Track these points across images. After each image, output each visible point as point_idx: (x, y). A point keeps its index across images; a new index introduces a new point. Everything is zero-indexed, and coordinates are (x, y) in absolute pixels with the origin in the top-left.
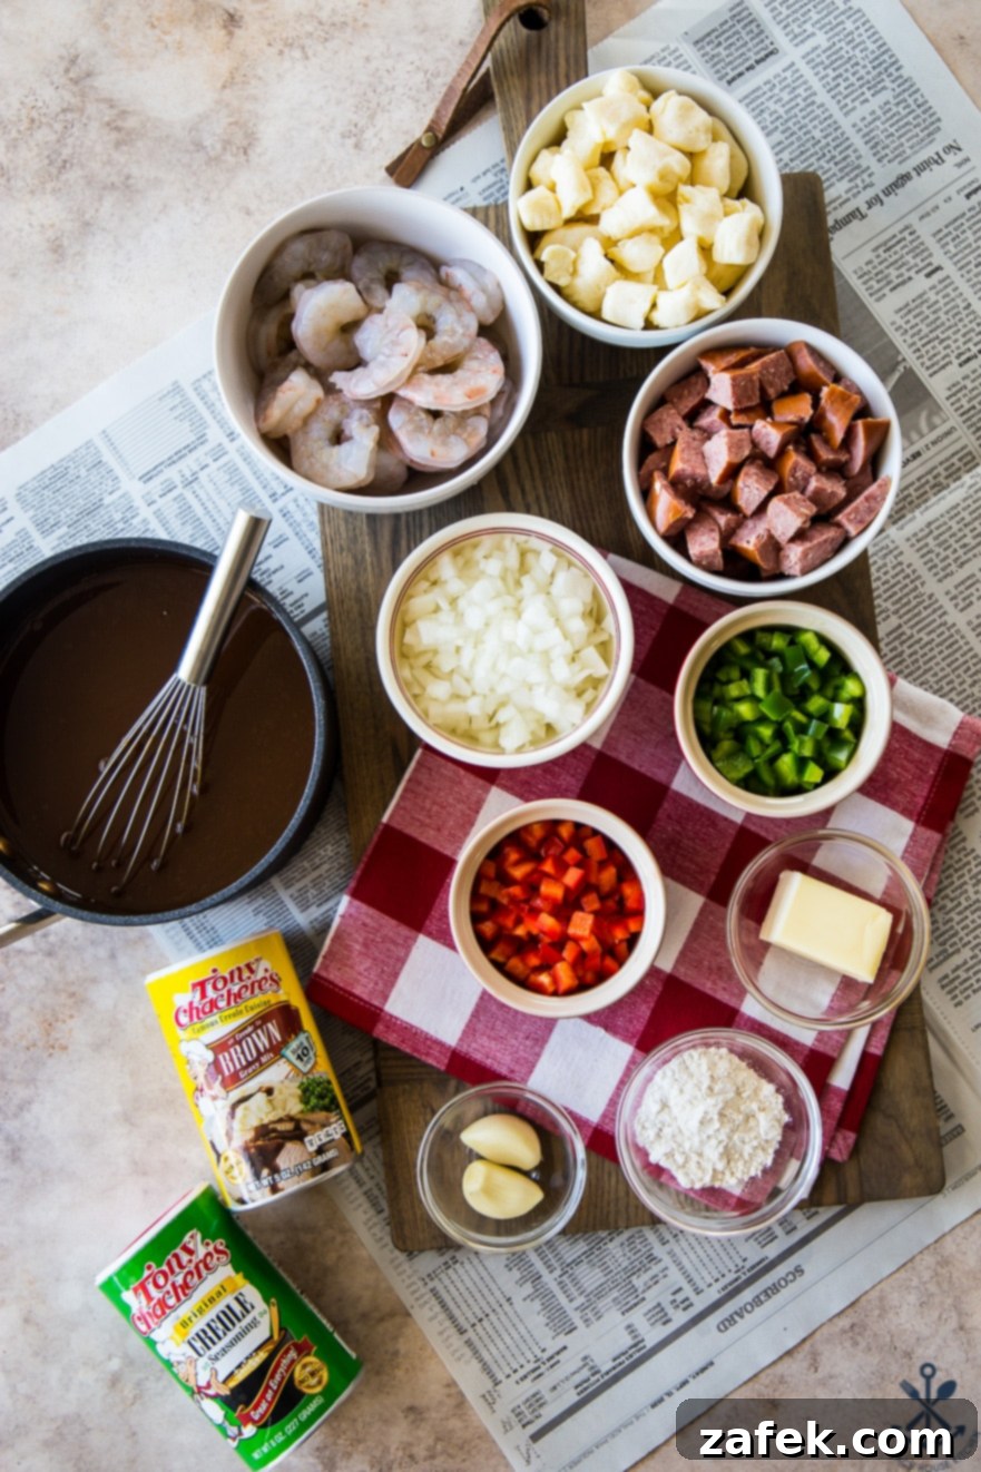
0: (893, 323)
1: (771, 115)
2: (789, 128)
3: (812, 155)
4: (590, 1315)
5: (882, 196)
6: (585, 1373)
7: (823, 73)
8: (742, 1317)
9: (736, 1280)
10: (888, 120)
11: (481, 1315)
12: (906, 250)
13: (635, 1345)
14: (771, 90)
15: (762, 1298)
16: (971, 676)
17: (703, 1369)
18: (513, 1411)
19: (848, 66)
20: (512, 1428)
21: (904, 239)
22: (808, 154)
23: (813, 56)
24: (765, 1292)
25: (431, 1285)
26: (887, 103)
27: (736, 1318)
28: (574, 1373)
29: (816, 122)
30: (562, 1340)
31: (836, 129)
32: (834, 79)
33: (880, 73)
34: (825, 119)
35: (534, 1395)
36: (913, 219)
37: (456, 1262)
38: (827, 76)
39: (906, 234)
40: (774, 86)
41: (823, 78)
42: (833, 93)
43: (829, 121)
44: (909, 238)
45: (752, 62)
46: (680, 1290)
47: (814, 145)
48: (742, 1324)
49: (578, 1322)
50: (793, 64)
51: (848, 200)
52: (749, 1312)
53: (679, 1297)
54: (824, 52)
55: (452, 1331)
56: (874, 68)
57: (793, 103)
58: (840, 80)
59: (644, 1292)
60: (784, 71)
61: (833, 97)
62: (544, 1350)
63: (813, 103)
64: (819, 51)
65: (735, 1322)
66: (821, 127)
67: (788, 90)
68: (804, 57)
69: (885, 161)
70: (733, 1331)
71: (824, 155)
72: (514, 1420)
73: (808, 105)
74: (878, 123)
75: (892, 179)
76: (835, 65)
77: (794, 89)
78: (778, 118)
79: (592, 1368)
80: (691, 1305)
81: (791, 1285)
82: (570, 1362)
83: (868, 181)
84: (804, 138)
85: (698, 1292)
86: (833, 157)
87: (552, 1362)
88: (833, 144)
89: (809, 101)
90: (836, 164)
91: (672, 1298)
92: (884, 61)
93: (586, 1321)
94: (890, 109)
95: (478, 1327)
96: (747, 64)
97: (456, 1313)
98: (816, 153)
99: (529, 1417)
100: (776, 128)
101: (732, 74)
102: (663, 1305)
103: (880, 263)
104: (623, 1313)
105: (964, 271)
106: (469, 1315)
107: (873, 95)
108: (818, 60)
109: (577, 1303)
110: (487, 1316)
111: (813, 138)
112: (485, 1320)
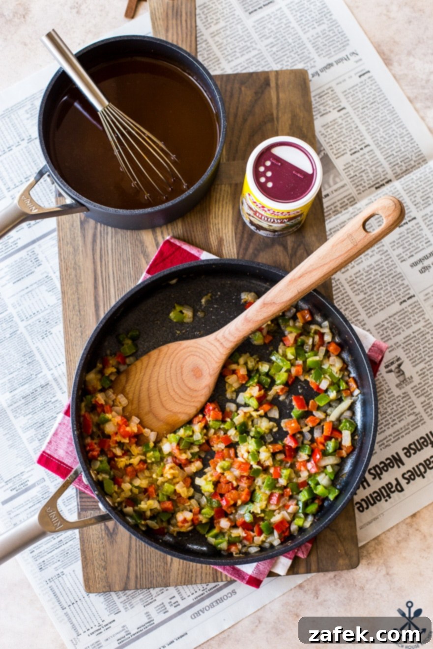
0: (320, 132)
1: (269, 29)
2: (276, 37)
3: (287, 50)
4: (128, 606)
5: (319, 72)
6: (123, 634)
7: (295, 13)
8: (203, 612)
9: (202, 594)
10: (324, 38)
11: (73, 601)
12: (329, 98)
13: (149, 622)
14: (270, 18)
15: (214, 604)
16: (345, 306)
17: (182, 636)
19: (307, 11)
21: (328, 93)
22: (285, 49)
23: (291, 5)
24: (216, 601)
25: (51, 584)
26: (324, 30)
27: (201, 613)
28: (118, 633)
29: (290, 35)
30: (113, 617)
31: (299, 39)
32: (300, 17)
33: (322, 16)
34: (295, 34)
35: (97, 642)
36: (333, 84)
37: (63, 575)
38: (297, 15)
39: (329, 91)
40: (271, 17)
41: (295, 16)
42: (299, 23)
43: (296, 36)
44: (331, 93)
45: (261, 5)
46: (174, 597)
47: (288, 46)
48: (203, 616)
49: (122, 609)
50: (281, 8)
52: (207, 610)
53: (173, 601)
54: (296, 4)
55: (59, 607)
56: (319, 14)
57: (280, 26)
58: (303, 18)
59: (156, 596)
60: (277, 10)
61: (299, 25)
62: (103, 621)
63: (289, 26)
64: (294, 4)
65: (200, 615)
66: (292, 38)
67: (277, 19)
68: (286, 5)
69: (322, 56)
70: (198, 618)
71: (293, 51)
73: (287, 27)
74: (319, 39)
75: (324, 65)
76: (301, 10)
77: (281, 19)
78: (272, 32)
79: (127, 631)
80: (179, 605)
81: (229, 599)
82: (115, 628)
83: (313, 64)
84: (284, 42)
85: (183, 599)
86: (297, 52)
87: (107, 627)
88: (297, 46)
89: (287, 25)
90: (298, 55)
91: (169, 601)
92: (324, 11)
93: (126, 609)
94: (325, 33)
95: (72, 606)
96: (259, 6)
97: (61, 599)
98: (289, 49)
100: (271, 36)
101: (251, 10)
102: (165, 604)
103: (316, 103)
104: (144, 606)
105: (356, 111)
106: (68, 600)
107: (318, 26)
108: (293, 8)
109: (122, 599)
110: (77, 602)
111: (288, 42)
112: (75, 603)
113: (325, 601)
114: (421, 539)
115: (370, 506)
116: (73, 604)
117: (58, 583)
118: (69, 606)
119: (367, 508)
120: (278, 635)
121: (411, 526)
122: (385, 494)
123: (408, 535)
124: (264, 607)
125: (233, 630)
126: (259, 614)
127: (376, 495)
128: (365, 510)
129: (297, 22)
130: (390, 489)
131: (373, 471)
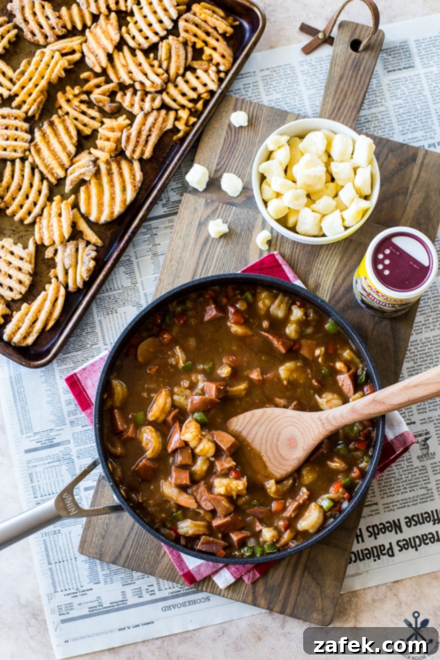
1: (401, 91)
2: (407, 100)
3: (412, 115)
4: (108, 580)
5: (436, 144)
6: (96, 604)
7: (430, 83)
8: (174, 608)
9: (179, 591)
11: (61, 560)
13: (122, 601)
14: (405, 81)
15: (187, 604)
17: (148, 623)
18: (58, 606)
20: (54, 613)
22: (411, 114)
23: (429, 74)
24: (189, 602)
25: (45, 538)
27: (172, 608)
28: (91, 602)
29: (420, 102)
30: (92, 586)
31: (427, 108)
32: (435, 87)
34: (424, 102)
35: (70, 604)
37: (60, 533)
38: (432, 85)
40: (407, 80)
41: (429, 85)
43: (426, 104)
45: (401, 67)
46: (152, 585)
47: (415, 111)
48: (173, 612)
49: (102, 581)
50: (419, 75)
51: (420, 140)
52: (178, 607)
53: (151, 589)
54: (435, 74)
55: (46, 561)
57: (413, 90)
58: (437, 88)
59: (136, 580)
60: (414, 76)
61: (431, 94)
62: (82, 586)
63: (421, 93)
64: (432, 74)
65: (171, 609)
66: (421, 105)
67: (412, 84)
68: (425, 74)
70: (168, 613)
71: (418, 117)
72: (57, 610)
73: (419, 94)
76: (437, 82)
77: (416, 85)
78: (404, 94)
79: (100, 603)
80: (154, 594)
81: (202, 603)
82: (91, 596)
83: (433, 135)
84: (412, 106)
85: (160, 590)
86: (422, 120)
87: (84, 593)
88: (424, 114)
89: (420, 92)
90: (422, 123)
91: (147, 587)
93: (106, 582)
95: (58, 564)
96: (399, 67)
97: (51, 554)
98: (415, 115)
99: (64, 612)
100: (402, 98)
101: (391, 69)
102: (142, 589)
104: (123, 585)
106: (56, 557)
108: (430, 77)
109: (104, 572)
110: (63, 561)
111: (416, 108)
112: (62, 562)
113: (289, 633)
114: (396, 605)
115: (358, 561)
116: (60, 562)
117: (52, 540)
118: (56, 563)
119: (355, 561)
120: (236, 651)
121: (391, 589)
122: (376, 554)
123: (386, 597)
124: (231, 621)
125: (197, 634)
126: (224, 625)
127: (367, 552)
128: (352, 563)
129: (431, 91)
130: (381, 551)
131: (371, 529)
